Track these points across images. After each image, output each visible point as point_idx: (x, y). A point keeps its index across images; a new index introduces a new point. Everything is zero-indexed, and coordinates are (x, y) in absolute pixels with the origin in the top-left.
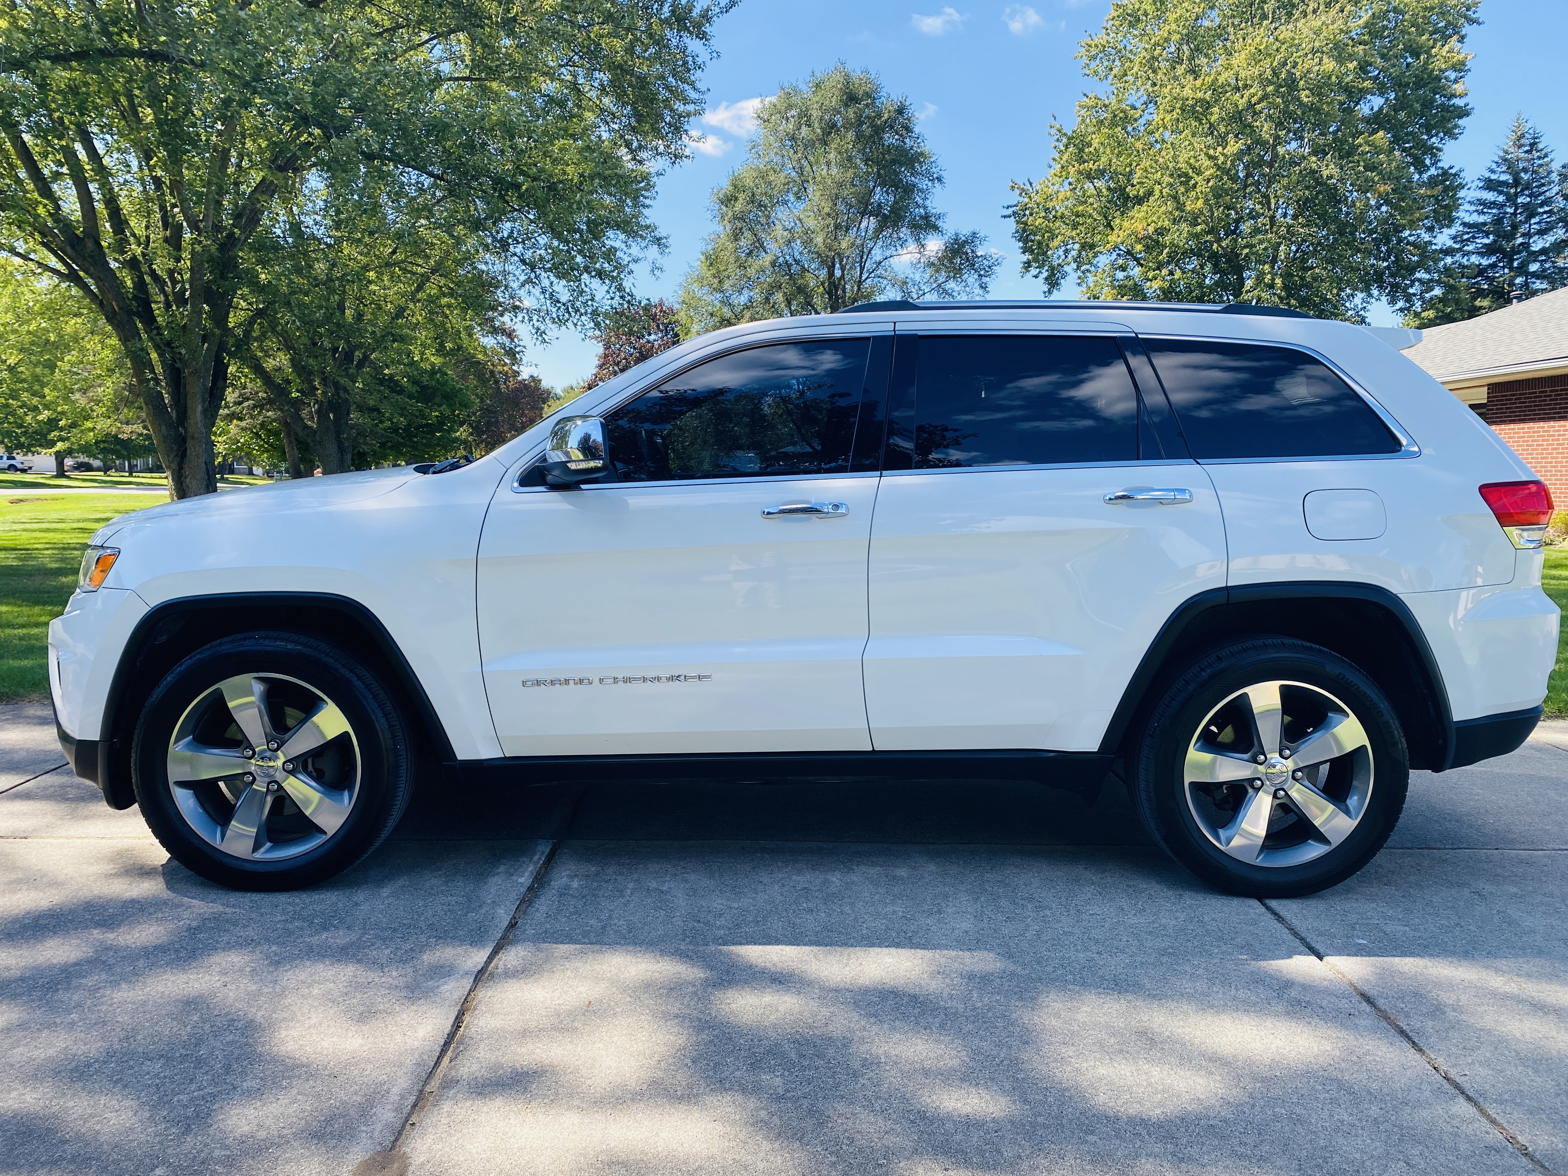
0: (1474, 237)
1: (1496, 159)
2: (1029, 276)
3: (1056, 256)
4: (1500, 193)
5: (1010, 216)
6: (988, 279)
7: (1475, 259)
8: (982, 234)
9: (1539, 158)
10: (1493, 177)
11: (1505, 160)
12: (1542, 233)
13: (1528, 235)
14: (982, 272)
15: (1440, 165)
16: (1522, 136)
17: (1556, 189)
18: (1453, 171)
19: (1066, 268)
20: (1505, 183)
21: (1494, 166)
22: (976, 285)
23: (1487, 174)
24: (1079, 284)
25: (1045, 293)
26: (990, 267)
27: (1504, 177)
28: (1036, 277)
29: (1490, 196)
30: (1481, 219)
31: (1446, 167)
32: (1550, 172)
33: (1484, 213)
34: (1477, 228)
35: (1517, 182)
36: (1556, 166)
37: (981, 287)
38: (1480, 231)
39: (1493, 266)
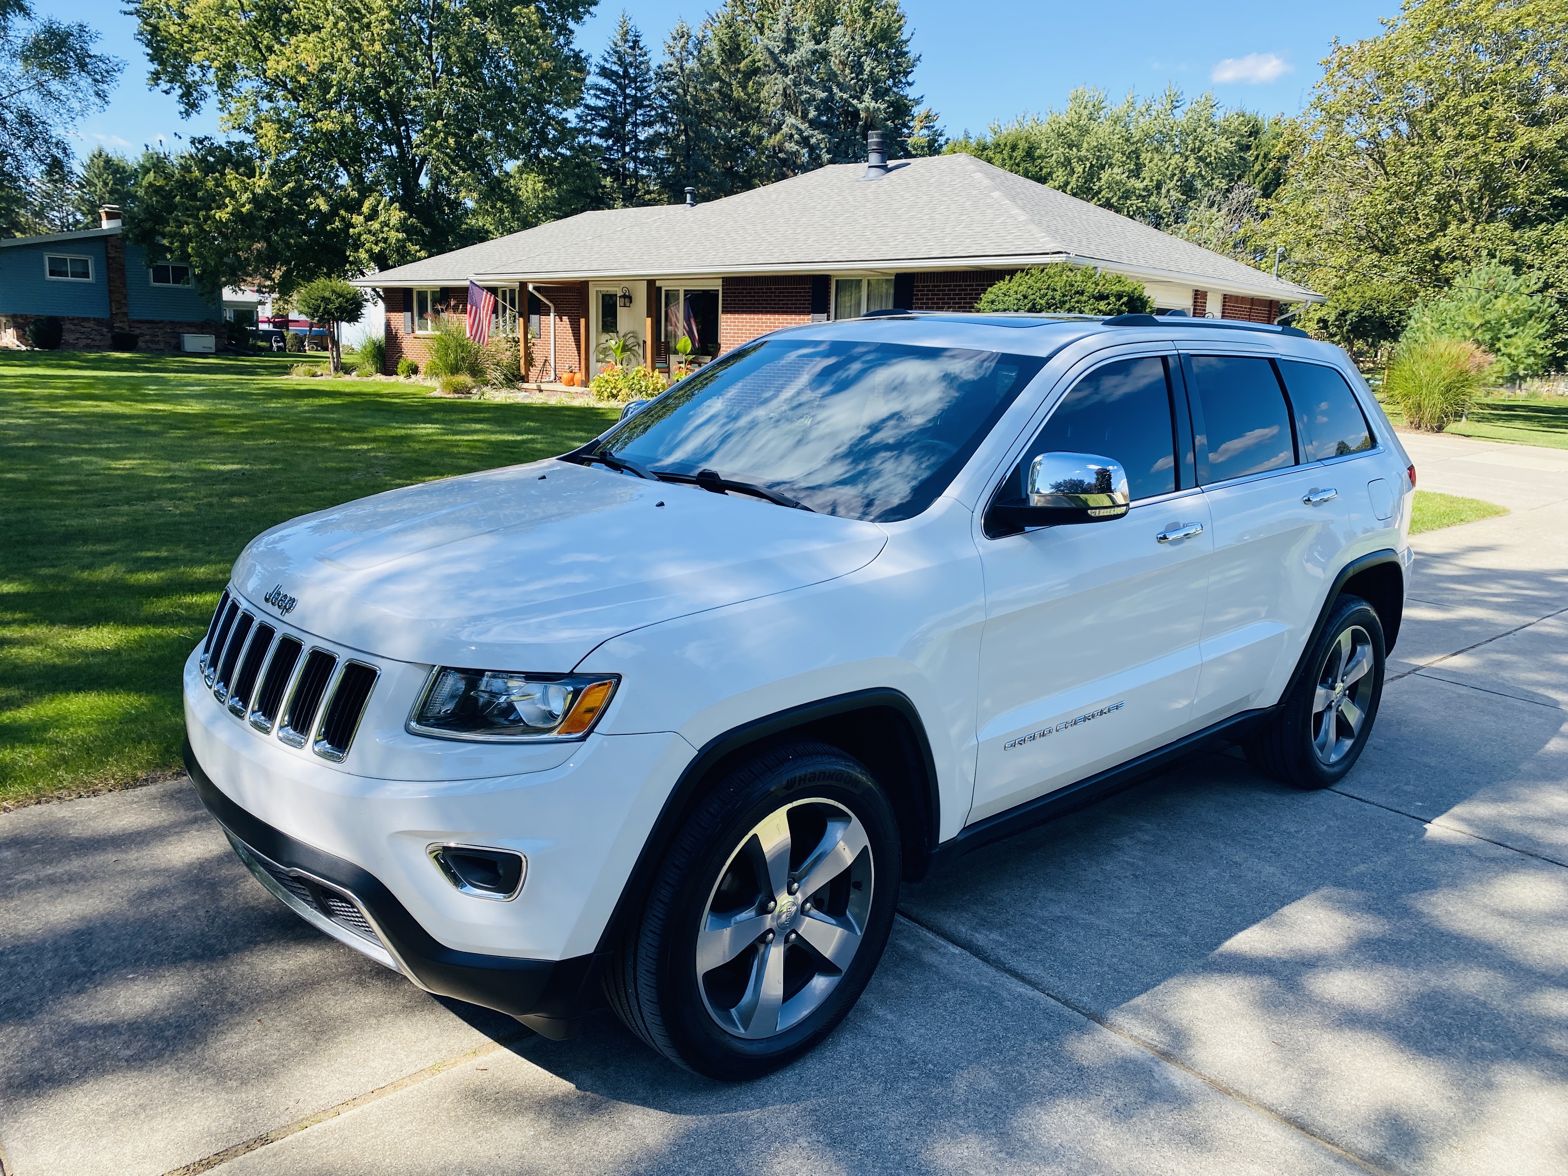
0: (593, 119)
1: (608, 49)
2: (158, 90)
3: (193, 74)
4: (614, 82)
5: (131, 14)
6: (105, 86)
7: (595, 140)
8: (92, 28)
9: (640, 55)
10: (608, 66)
11: (616, 52)
12: (644, 124)
13: (635, 124)
14: (98, 77)
15: (571, 47)
16: (627, 32)
17: (654, 87)
18: (583, 55)
19: (206, 88)
20: (615, 73)
21: (606, 56)
22: (91, 92)
23: (602, 63)
24: (221, 110)
25: (181, 113)
26: (107, 72)
27: (615, 68)
28: (167, 92)
29: (605, 83)
30: (600, 103)
31: (577, 50)
32: (648, 70)
33: (600, 98)
34: (598, 112)
35: (626, 74)
36: (653, 65)
37: (97, 94)
38: (598, 114)
39: (609, 148)
